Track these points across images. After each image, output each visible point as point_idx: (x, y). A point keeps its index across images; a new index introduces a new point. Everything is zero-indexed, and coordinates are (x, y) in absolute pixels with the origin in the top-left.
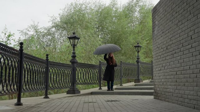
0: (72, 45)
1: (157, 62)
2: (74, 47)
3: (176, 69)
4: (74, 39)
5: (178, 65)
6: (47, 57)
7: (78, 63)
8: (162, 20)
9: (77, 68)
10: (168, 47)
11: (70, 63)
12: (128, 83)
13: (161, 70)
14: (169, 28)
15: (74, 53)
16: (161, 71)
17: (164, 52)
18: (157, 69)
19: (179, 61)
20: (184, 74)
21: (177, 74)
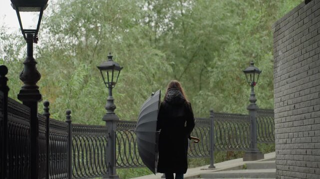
0: (105, 83)
1: (280, 127)
2: (110, 88)
3: (306, 146)
4: (112, 71)
5: (309, 139)
6: (69, 118)
7: (120, 122)
8: (287, 53)
9: (117, 132)
10: (297, 106)
11: (103, 123)
12: (227, 160)
13: (286, 143)
14: (297, 73)
15: (111, 101)
16: (287, 146)
17: (290, 112)
18: (281, 141)
19: (310, 132)
20: (315, 155)
21: (308, 153)
